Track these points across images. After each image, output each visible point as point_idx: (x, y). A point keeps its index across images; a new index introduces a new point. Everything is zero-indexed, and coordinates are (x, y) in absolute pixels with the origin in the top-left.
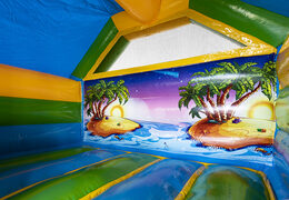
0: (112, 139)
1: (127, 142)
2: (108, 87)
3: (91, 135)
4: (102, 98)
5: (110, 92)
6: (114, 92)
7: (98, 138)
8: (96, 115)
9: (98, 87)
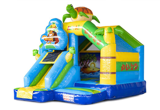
0: (91, 74)
1: (96, 75)
2: (90, 56)
3: (83, 73)
4: (87, 60)
5: (90, 58)
6: (92, 58)
7: (86, 74)
8: (85, 66)
9: (86, 56)
